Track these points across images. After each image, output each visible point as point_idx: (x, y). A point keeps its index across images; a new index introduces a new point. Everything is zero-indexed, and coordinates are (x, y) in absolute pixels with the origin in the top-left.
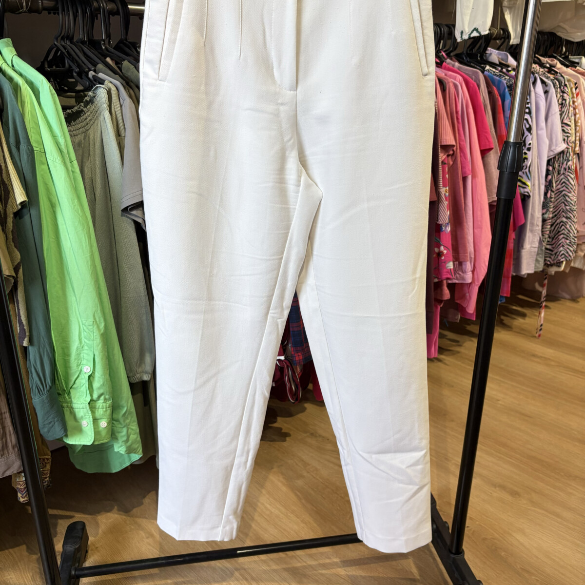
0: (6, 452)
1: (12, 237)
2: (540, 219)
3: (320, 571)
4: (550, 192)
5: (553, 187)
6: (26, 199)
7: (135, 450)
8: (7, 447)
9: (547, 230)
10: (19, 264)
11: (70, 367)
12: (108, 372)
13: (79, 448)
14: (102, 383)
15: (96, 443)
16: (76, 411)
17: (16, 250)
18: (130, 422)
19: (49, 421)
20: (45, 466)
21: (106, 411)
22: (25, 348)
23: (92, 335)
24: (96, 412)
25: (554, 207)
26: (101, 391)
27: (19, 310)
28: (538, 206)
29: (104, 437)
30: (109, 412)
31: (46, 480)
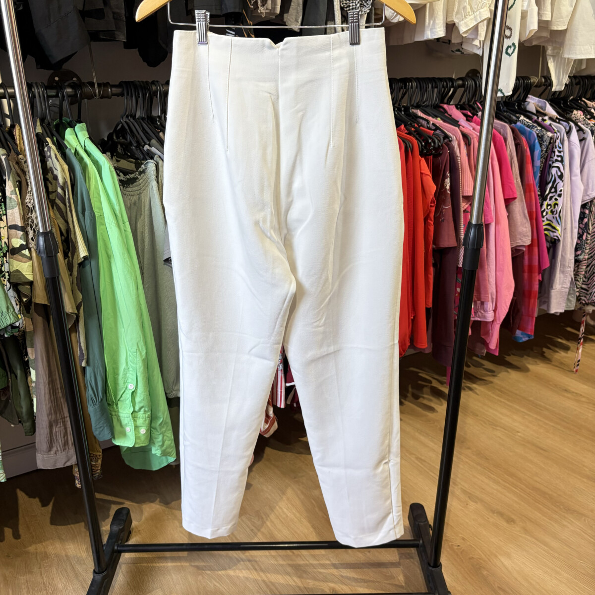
0: (67, 447)
1: (76, 282)
2: (573, 261)
3: (319, 570)
4: (585, 234)
5: (589, 229)
6: (87, 254)
7: (169, 453)
8: (68, 444)
9: (582, 270)
10: (81, 303)
11: (118, 384)
12: (148, 389)
13: (125, 449)
14: (142, 398)
15: (137, 446)
16: (122, 419)
17: (79, 292)
18: (165, 431)
19: (101, 425)
20: (97, 461)
21: (146, 420)
22: (84, 368)
23: (136, 360)
24: (138, 421)
25: (590, 249)
26: (142, 405)
27: (79, 338)
28: (570, 248)
29: (143, 442)
30: (148, 421)
31: (98, 471)
